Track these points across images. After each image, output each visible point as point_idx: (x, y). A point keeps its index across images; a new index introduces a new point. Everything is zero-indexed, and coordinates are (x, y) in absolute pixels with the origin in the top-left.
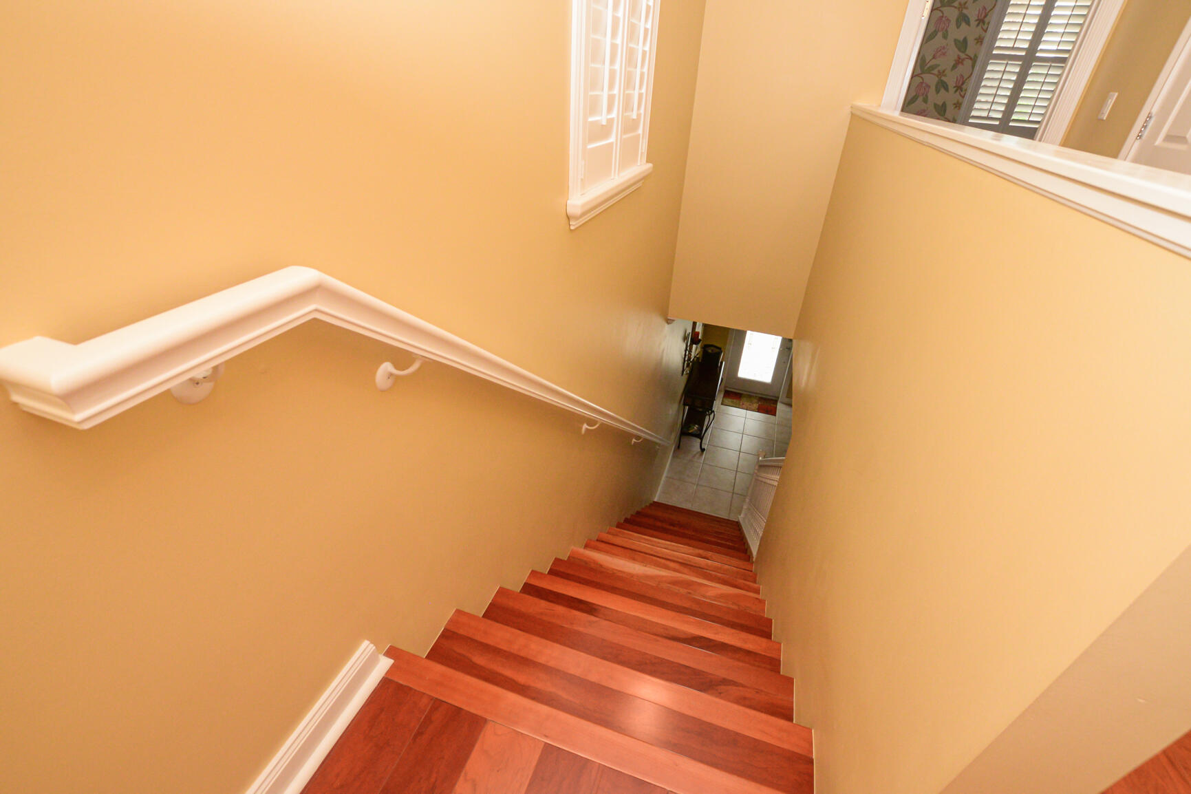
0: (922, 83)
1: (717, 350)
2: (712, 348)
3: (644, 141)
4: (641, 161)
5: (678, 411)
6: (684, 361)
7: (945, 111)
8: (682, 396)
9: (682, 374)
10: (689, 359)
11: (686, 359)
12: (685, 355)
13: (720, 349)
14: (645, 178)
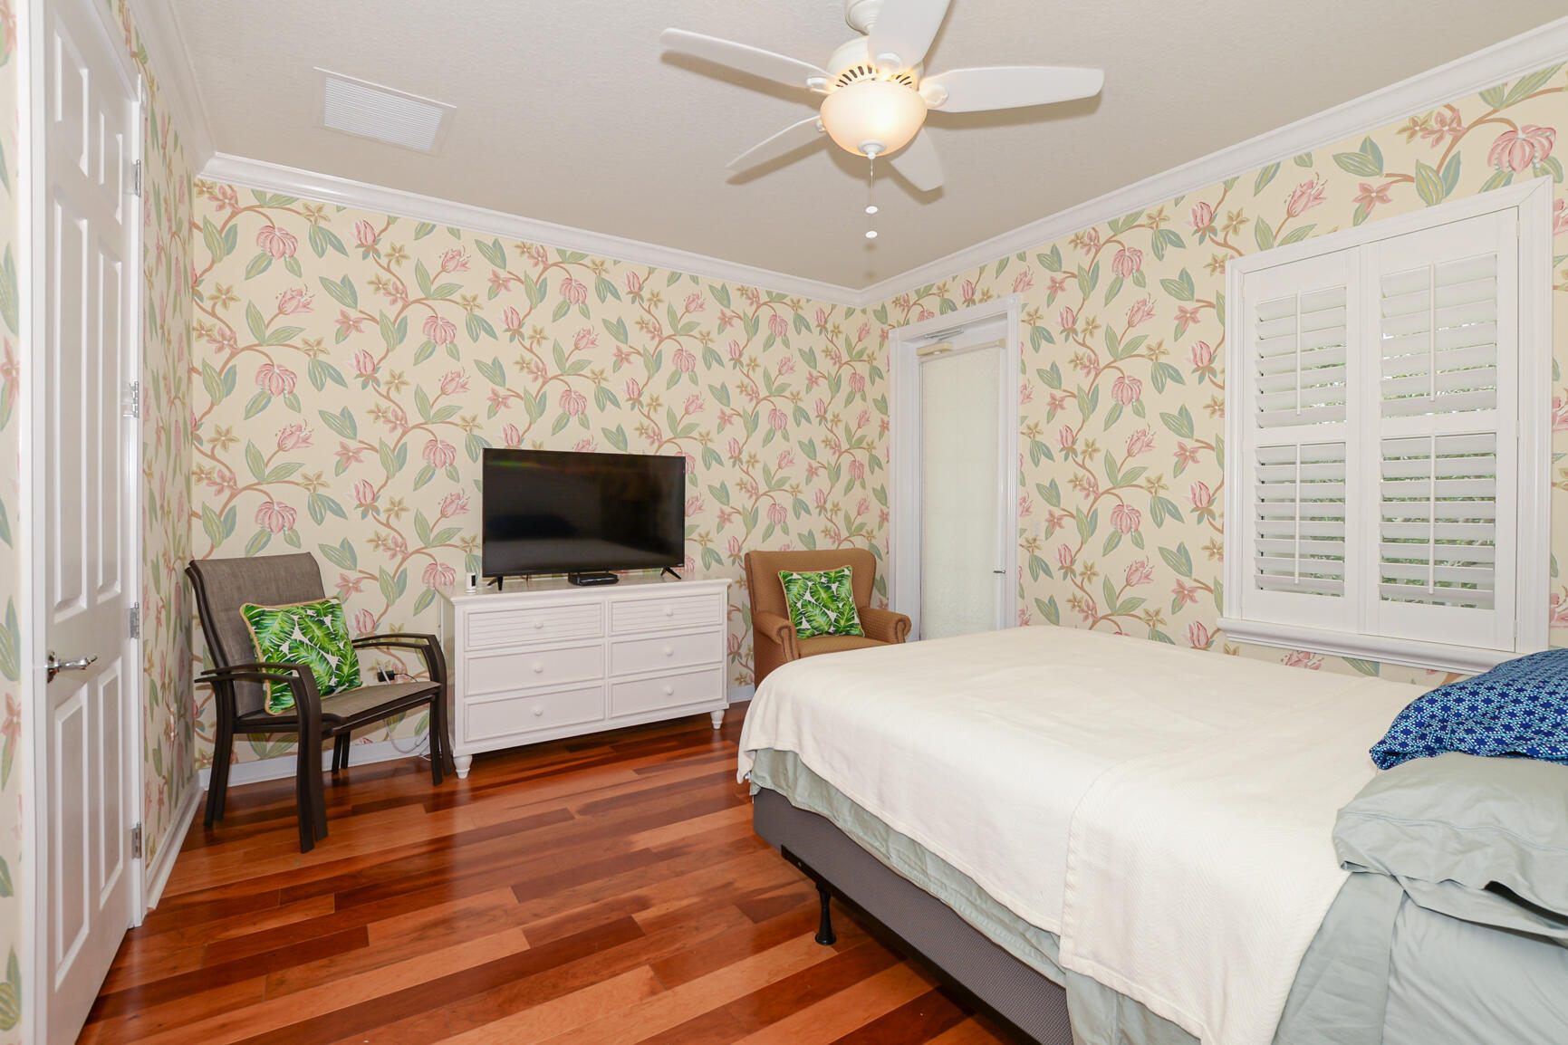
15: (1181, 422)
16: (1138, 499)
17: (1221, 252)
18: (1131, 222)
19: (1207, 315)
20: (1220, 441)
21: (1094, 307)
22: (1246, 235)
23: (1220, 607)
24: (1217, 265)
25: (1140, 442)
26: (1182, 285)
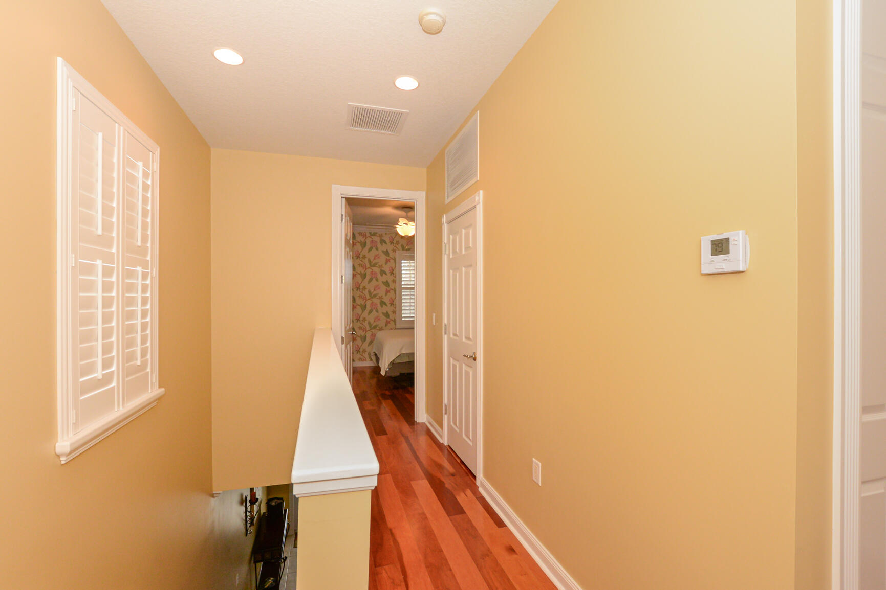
0: (372, 303)
1: (279, 501)
2: (275, 501)
3: (154, 375)
4: (152, 388)
5: (250, 569)
6: (246, 522)
7: (389, 316)
8: (251, 556)
9: (246, 535)
10: (252, 519)
11: (248, 521)
12: (246, 516)
13: (282, 499)
14: (159, 399)
15: (386, 284)
16: (377, 301)
17: (395, 248)
18: (375, 234)
19: (392, 261)
20: (395, 288)
21: (365, 252)
22: (399, 246)
23: (395, 324)
24: (394, 251)
25: (377, 288)
26: (386, 253)
